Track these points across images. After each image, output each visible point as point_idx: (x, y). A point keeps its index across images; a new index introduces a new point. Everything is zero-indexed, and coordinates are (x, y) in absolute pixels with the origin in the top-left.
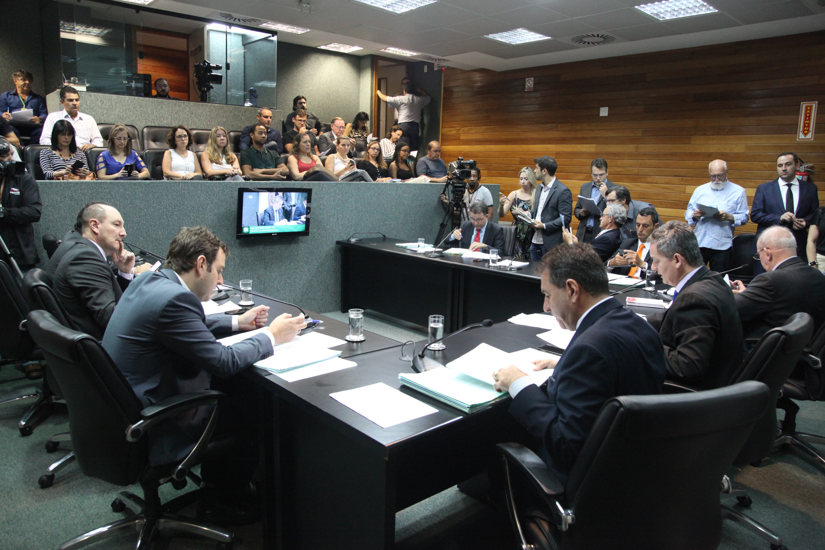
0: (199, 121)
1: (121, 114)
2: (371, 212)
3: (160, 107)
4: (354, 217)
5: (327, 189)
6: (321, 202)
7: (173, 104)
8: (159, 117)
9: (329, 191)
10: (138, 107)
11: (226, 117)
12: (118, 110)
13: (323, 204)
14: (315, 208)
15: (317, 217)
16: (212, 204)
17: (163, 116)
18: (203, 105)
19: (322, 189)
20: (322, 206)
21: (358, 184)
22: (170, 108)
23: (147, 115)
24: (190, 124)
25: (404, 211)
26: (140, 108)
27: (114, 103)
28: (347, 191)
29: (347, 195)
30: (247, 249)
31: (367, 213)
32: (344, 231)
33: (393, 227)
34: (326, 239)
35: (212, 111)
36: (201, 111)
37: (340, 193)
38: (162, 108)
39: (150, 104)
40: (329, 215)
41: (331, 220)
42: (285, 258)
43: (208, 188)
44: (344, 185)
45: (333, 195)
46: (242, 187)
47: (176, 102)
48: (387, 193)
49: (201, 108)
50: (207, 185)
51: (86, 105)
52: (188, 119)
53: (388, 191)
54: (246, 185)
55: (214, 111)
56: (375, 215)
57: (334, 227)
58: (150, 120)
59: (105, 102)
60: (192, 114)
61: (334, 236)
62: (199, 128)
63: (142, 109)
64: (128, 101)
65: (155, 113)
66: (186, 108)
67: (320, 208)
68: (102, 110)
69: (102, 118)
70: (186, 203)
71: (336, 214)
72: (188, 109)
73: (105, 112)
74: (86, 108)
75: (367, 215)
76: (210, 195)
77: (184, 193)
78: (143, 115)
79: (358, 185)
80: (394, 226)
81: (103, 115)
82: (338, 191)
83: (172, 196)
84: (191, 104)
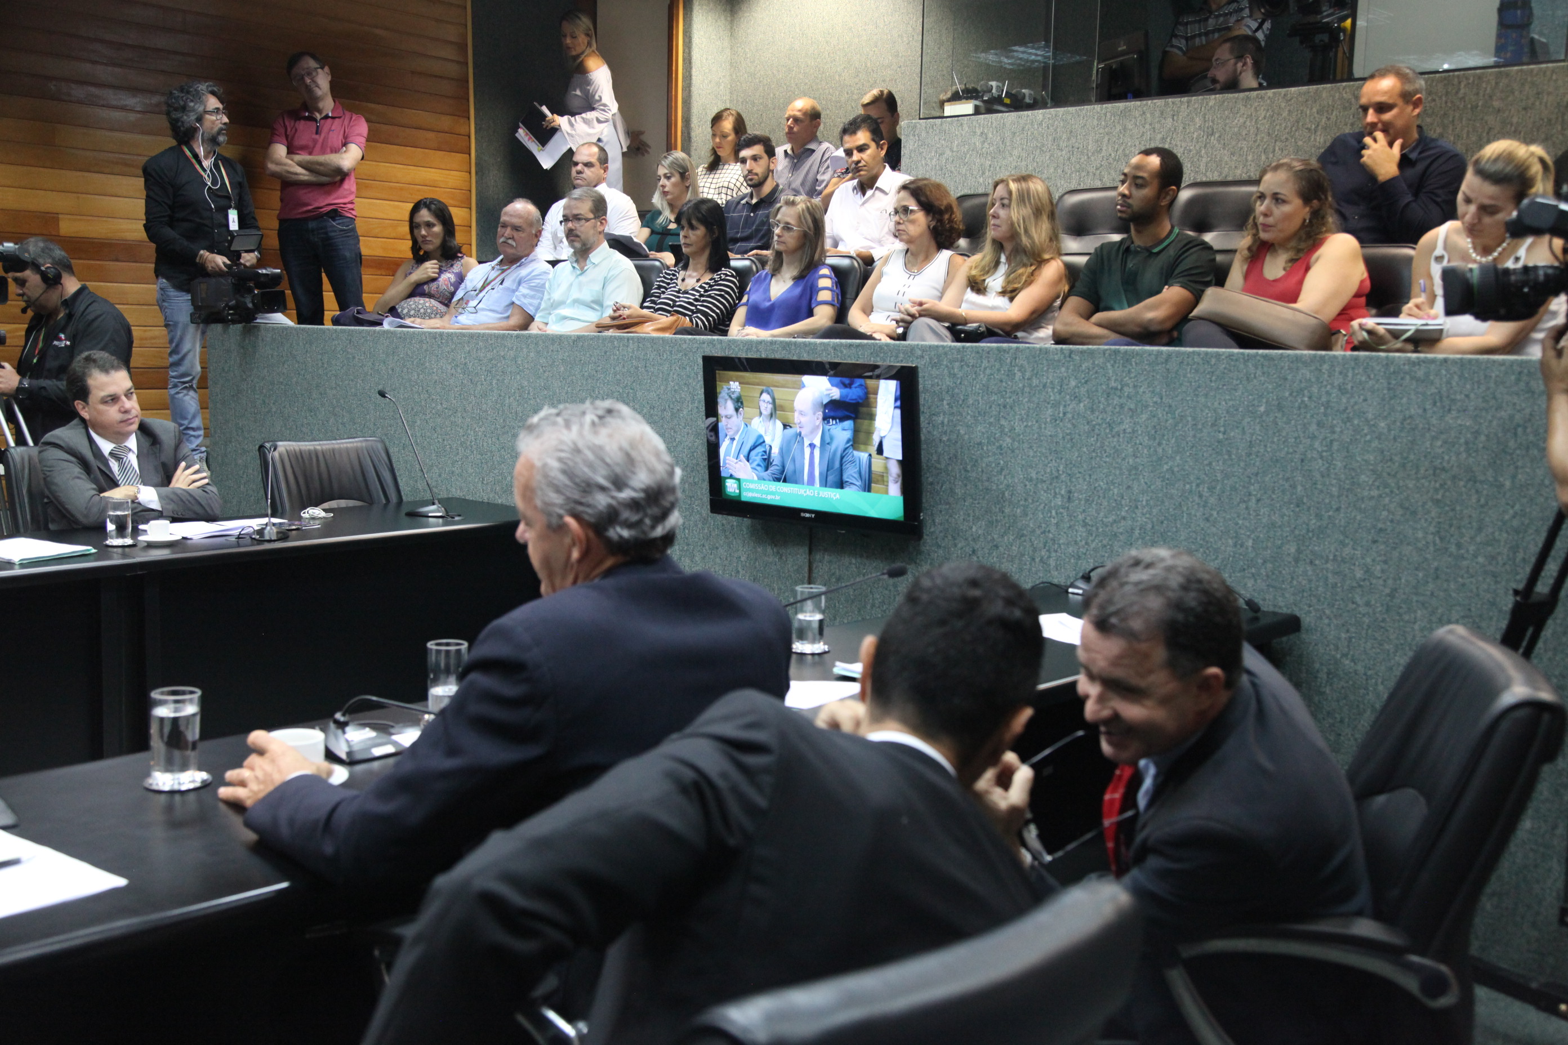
0: (1233, 154)
1: (1024, 163)
2: (1234, 489)
3: (1119, 128)
4: (1144, 499)
5: (1028, 375)
6: (1003, 422)
7: (1157, 113)
8: (1114, 160)
9: (1035, 382)
10: (1064, 136)
11: (1325, 128)
12: (1015, 153)
13: (1012, 429)
14: (980, 444)
15: (988, 480)
16: (693, 402)
17: (1125, 155)
18: (1248, 98)
19: (1010, 375)
20: (1008, 440)
21: (1169, 355)
22: (1147, 126)
23: (1084, 158)
24: (1202, 168)
25: (1437, 502)
26: (1069, 139)
27: (1008, 134)
28: (1113, 384)
29: (1116, 401)
30: (769, 550)
31: (1211, 489)
32: (1095, 550)
33: (1359, 574)
34: (1021, 570)
35: (1279, 114)
36: (1242, 120)
37: (1083, 390)
38: (1125, 129)
39: (1095, 122)
40: (1034, 475)
41: (1044, 496)
42: (873, 606)
43: (686, 355)
44: (1100, 361)
45: (1053, 397)
46: (763, 356)
47: (1167, 105)
48: (1327, 405)
49: (1243, 109)
50: (684, 346)
51: (952, 151)
52: (1199, 152)
53: (1335, 392)
54: (773, 350)
55: (1285, 114)
56: (1253, 503)
57: (1053, 529)
58: (1092, 170)
59: (990, 135)
60: (1212, 134)
61: (1052, 562)
62: (1230, 179)
63: (1073, 140)
64: (1041, 124)
65: (1104, 148)
66: (1192, 120)
67: (1000, 447)
68: (983, 160)
69: (981, 180)
70: (639, 394)
71: (1063, 477)
72: (1198, 121)
73: (988, 163)
74: (951, 160)
75: (1212, 500)
76: (689, 376)
77: (637, 368)
78: (1073, 159)
79: (1167, 361)
80: (1367, 570)
81: (983, 173)
82: (1073, 383)
83: (615, 374)
84: (1211, 103)
